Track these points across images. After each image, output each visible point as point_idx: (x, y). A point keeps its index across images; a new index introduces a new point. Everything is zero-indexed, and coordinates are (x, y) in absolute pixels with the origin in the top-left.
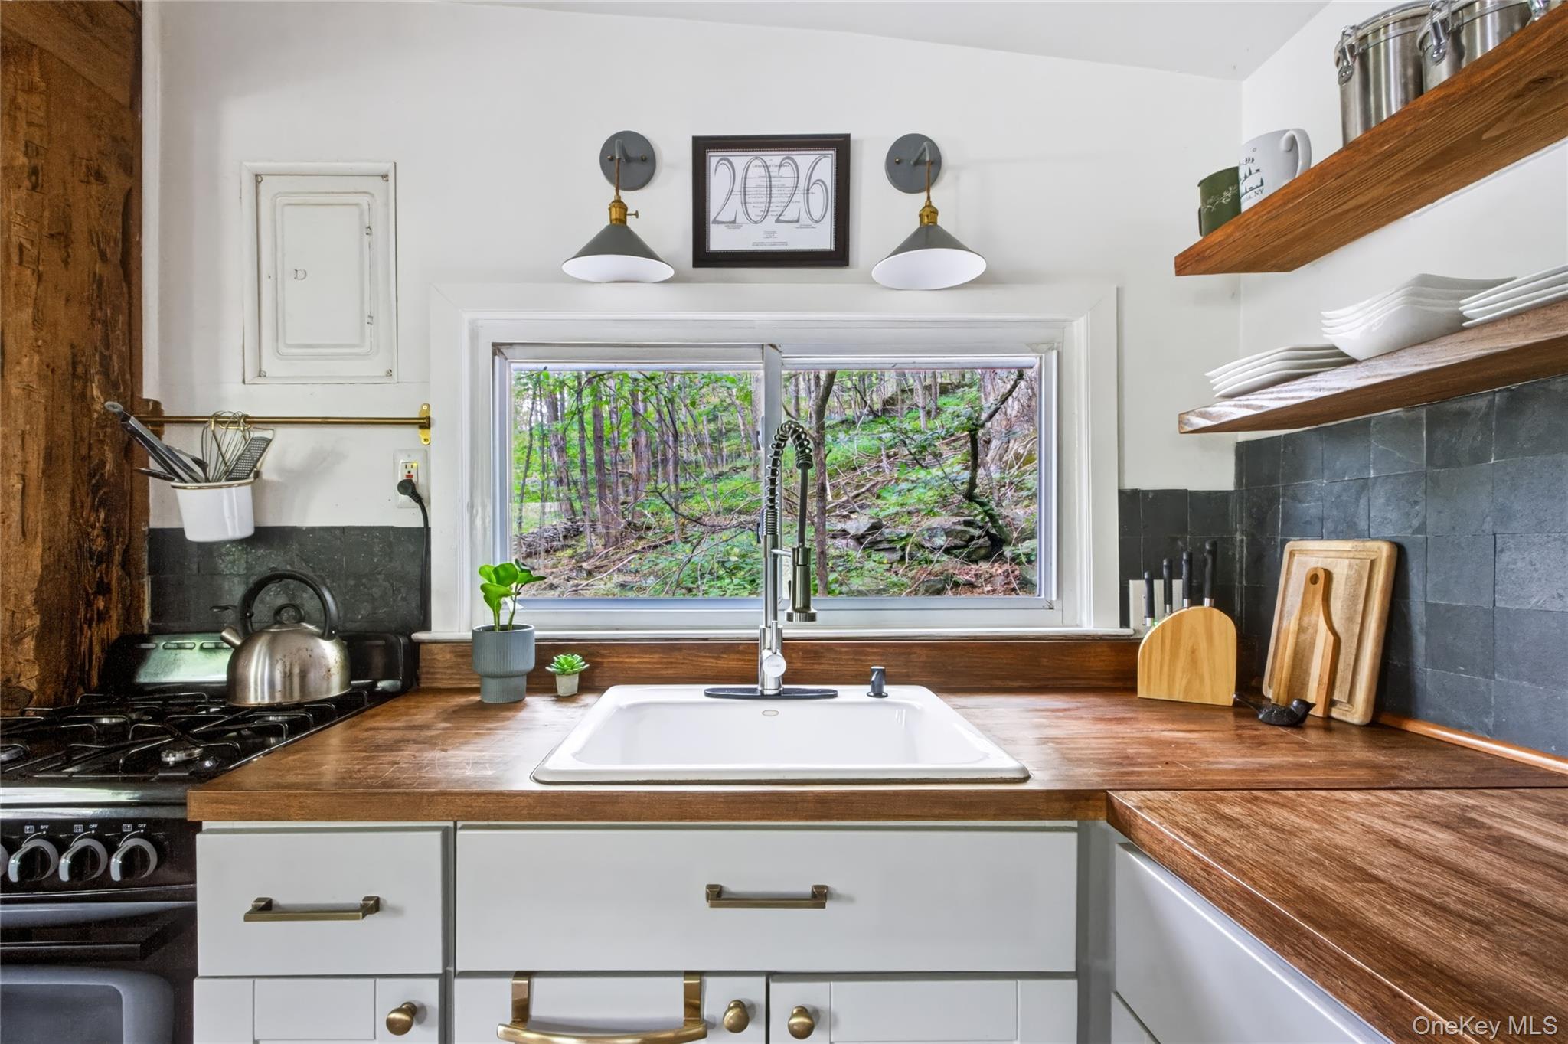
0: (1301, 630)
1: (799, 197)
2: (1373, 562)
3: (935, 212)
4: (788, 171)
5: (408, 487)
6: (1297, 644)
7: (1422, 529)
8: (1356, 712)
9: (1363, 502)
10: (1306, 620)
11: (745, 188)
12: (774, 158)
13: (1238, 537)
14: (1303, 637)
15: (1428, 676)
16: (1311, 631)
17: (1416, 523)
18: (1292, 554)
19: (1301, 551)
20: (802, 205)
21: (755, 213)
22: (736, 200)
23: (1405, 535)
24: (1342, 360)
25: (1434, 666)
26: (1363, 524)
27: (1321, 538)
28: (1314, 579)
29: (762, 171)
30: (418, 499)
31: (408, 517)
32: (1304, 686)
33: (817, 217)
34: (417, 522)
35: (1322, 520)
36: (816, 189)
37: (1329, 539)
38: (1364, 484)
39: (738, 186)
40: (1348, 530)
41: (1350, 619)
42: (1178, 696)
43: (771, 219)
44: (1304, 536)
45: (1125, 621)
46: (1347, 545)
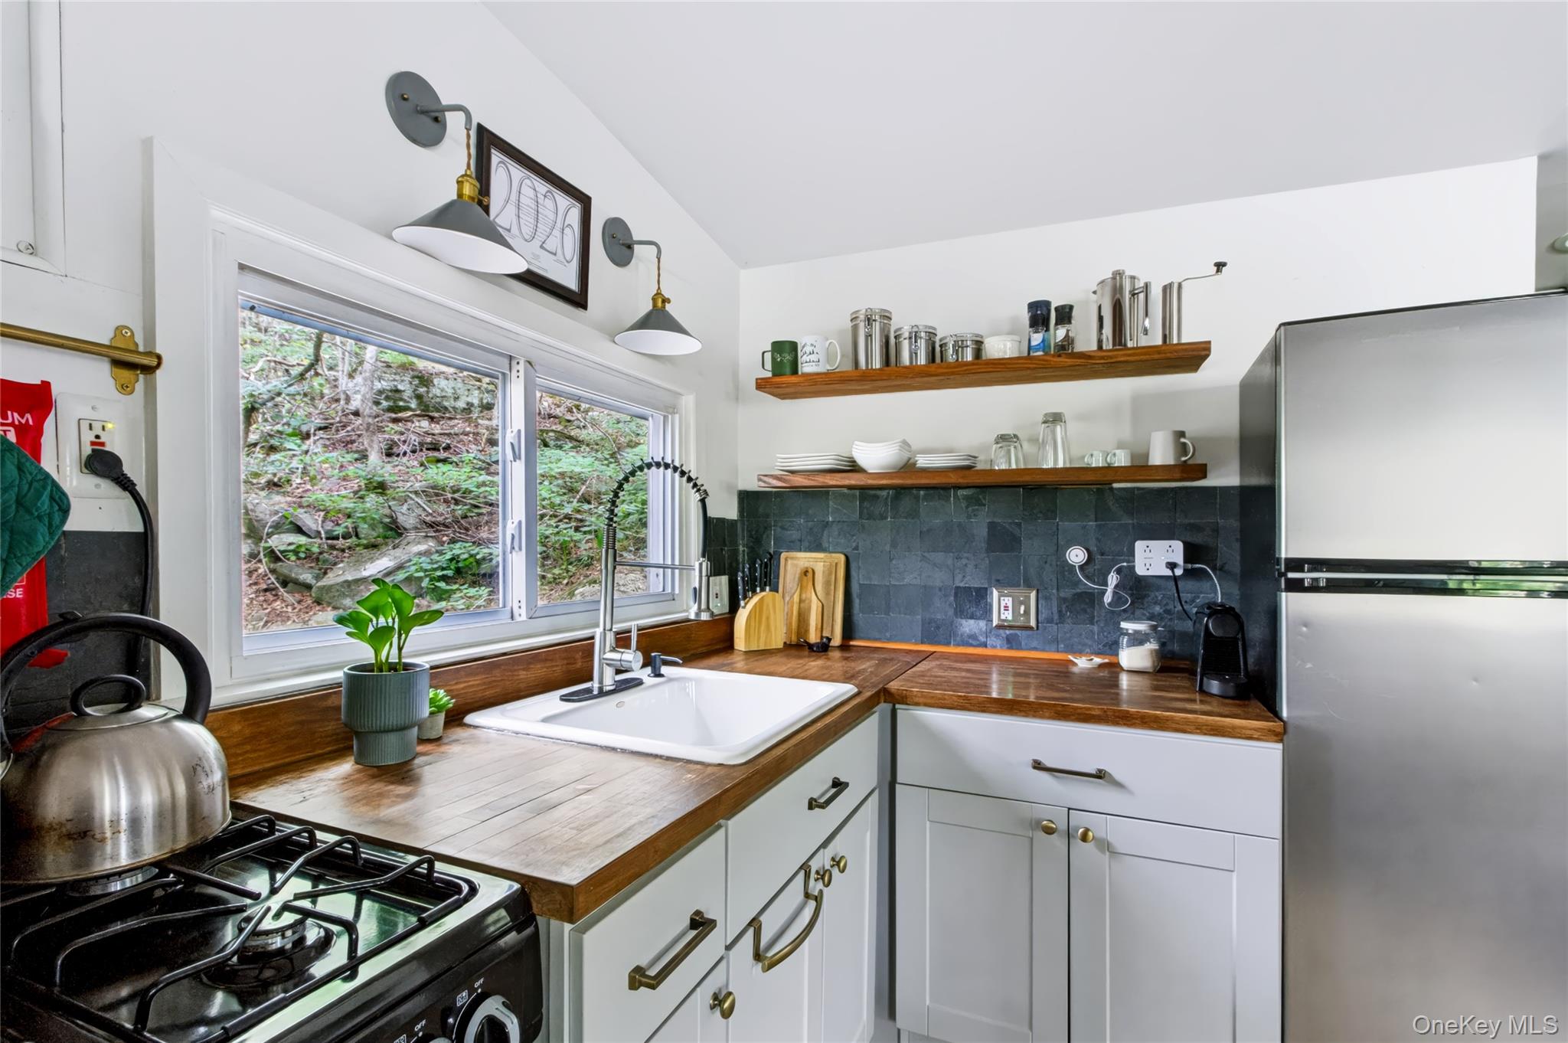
0: (801, 601)
1: (557, 232)
2: (836, 564)
3: (666, 301)
4: (549, 203)
5: (103, 463)
6: (800, 608)
7: (856, 548)
8: (837, 641)
9: (825, 532)
10: (804, 596)
11: (519, 201)
12: (543, 187)
13: (741, 548)
14: (802, 605)
15: (859, 617)
16: (807, 602)
17: (854, 545)
18: (786, 560)
19: (792, 558)
20: (559, 240)
21: (527, 231)
22: (511, 209)
23: (848, 550)
25: (863, 613)
26: (825, 545)
27: (800, 551)
28: (806, 573)
29: (531, 193)
32: (807, 631)
33: (568, 258)
35: (800, 541)
36: (567, 231)
37: (805, 551)
38: (826, 525)
39: (514, 197)
40: (817, 547)
41: (827, 594)
43: (537, 243)
44: (790, 549)
46: (821, 555)
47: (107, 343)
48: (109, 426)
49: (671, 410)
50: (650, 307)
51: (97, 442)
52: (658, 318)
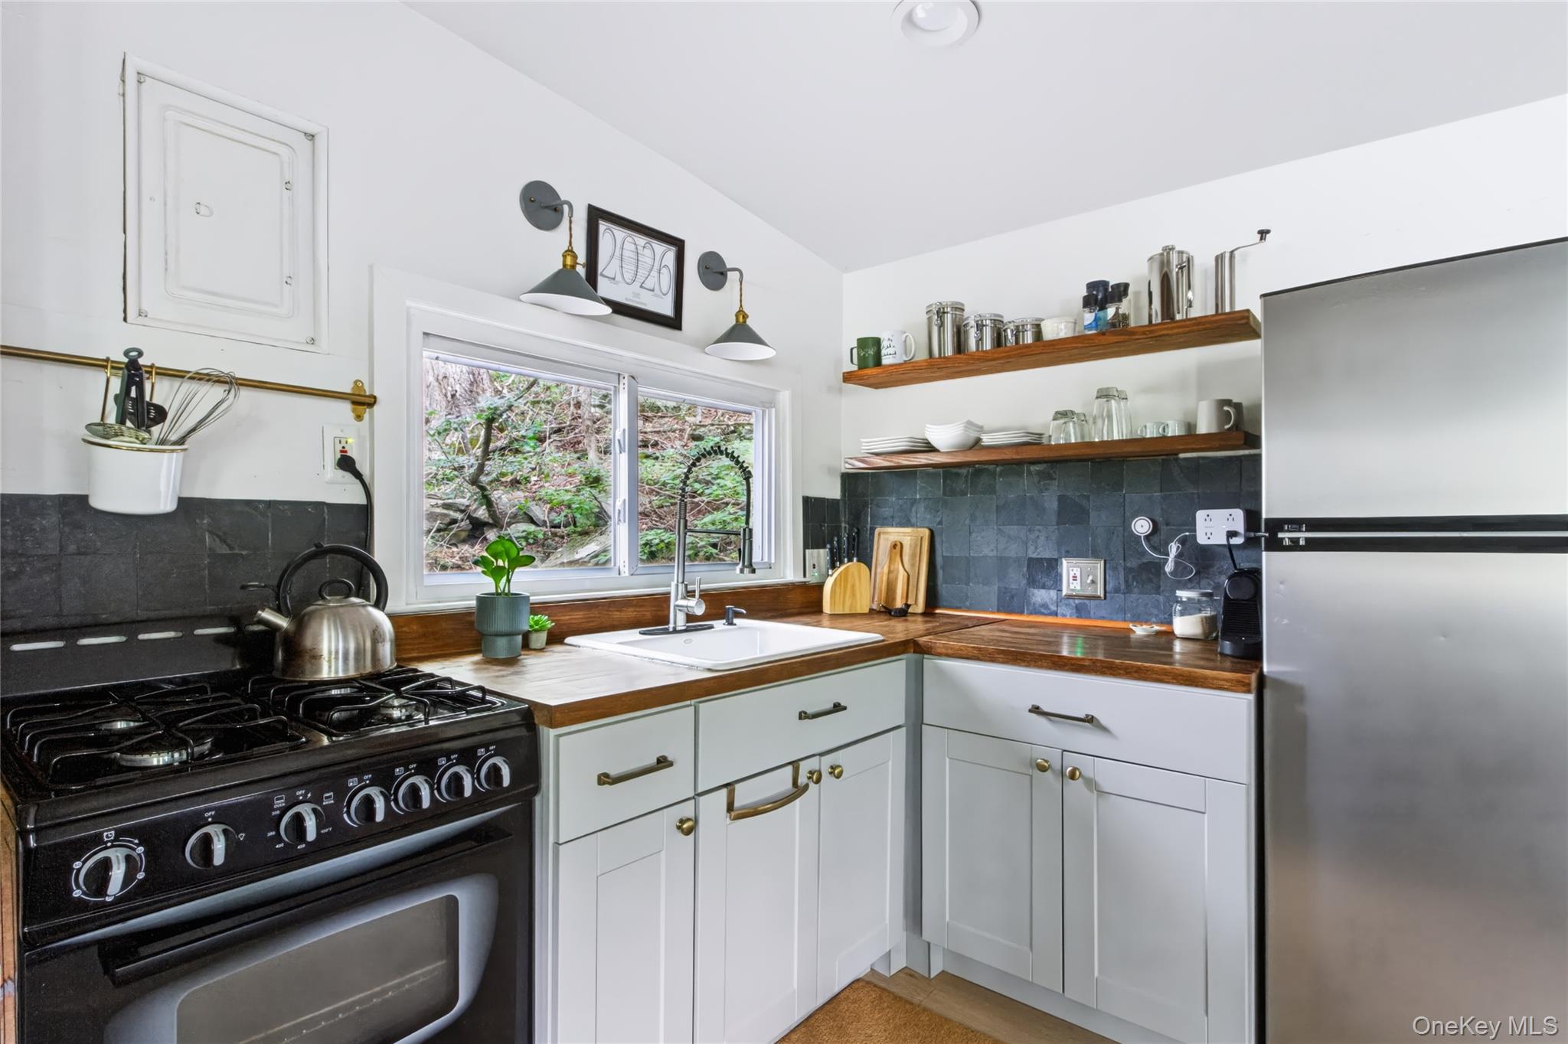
0: (890, 572)
1: (654, 273)
2: (922, 538)
3: (745, 316)
4: (648, 252)
5: (346, 463)
6: (888, 579)
7: (940, 523)
8: (920, 607)
9: (914, 509)
10: (892, 567)
11: (622, 255)
12: (641, 240)
13: (843, 525)
14: (891, 575)
15: (944, 589)
16: (895, 573)
17: (938, 519)
18: (879, 534)
19: (885, 533)
20: (656, 280)
21: (628, 276)
22: (616, 262)
23: (933, 526)
24: (931, 449)
25: (946, 583)
26: (913, 520)
27: (892, 526)
28: (895, 546)
29: (633, 247)
30: (358, 475)
31: (349, 493)
32: (894, 599)
33: (664, 292)
34: (360, 499)
35: (892, 517)
36: (664, 270)
37: (897, 527)
38: (914, 502)
39: (618, 253)
40: (906, 522)
41: (913, 565)
42: (847, 611)
43: (637, 284)
44: (883, 525)
45: (805, 576)
46: (908, 530)
47: (349, 391)
48: (350, 441)
49: (767, 405)
50: (734, 323)
51: (343, 451)
52: (740, 332)
